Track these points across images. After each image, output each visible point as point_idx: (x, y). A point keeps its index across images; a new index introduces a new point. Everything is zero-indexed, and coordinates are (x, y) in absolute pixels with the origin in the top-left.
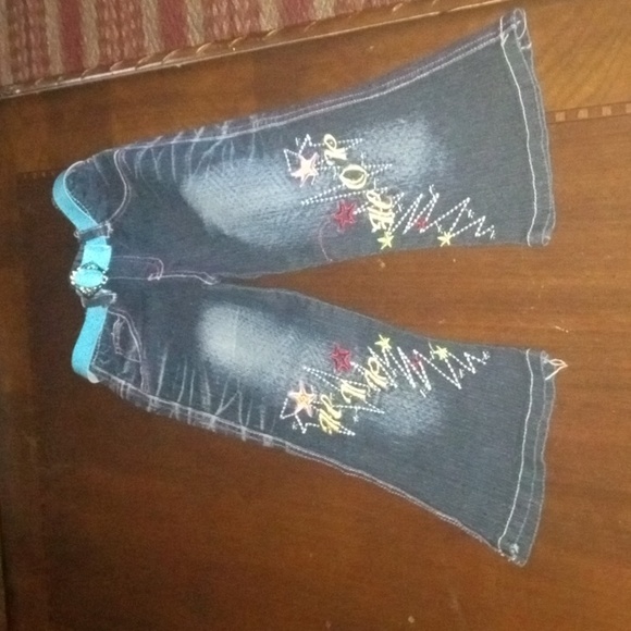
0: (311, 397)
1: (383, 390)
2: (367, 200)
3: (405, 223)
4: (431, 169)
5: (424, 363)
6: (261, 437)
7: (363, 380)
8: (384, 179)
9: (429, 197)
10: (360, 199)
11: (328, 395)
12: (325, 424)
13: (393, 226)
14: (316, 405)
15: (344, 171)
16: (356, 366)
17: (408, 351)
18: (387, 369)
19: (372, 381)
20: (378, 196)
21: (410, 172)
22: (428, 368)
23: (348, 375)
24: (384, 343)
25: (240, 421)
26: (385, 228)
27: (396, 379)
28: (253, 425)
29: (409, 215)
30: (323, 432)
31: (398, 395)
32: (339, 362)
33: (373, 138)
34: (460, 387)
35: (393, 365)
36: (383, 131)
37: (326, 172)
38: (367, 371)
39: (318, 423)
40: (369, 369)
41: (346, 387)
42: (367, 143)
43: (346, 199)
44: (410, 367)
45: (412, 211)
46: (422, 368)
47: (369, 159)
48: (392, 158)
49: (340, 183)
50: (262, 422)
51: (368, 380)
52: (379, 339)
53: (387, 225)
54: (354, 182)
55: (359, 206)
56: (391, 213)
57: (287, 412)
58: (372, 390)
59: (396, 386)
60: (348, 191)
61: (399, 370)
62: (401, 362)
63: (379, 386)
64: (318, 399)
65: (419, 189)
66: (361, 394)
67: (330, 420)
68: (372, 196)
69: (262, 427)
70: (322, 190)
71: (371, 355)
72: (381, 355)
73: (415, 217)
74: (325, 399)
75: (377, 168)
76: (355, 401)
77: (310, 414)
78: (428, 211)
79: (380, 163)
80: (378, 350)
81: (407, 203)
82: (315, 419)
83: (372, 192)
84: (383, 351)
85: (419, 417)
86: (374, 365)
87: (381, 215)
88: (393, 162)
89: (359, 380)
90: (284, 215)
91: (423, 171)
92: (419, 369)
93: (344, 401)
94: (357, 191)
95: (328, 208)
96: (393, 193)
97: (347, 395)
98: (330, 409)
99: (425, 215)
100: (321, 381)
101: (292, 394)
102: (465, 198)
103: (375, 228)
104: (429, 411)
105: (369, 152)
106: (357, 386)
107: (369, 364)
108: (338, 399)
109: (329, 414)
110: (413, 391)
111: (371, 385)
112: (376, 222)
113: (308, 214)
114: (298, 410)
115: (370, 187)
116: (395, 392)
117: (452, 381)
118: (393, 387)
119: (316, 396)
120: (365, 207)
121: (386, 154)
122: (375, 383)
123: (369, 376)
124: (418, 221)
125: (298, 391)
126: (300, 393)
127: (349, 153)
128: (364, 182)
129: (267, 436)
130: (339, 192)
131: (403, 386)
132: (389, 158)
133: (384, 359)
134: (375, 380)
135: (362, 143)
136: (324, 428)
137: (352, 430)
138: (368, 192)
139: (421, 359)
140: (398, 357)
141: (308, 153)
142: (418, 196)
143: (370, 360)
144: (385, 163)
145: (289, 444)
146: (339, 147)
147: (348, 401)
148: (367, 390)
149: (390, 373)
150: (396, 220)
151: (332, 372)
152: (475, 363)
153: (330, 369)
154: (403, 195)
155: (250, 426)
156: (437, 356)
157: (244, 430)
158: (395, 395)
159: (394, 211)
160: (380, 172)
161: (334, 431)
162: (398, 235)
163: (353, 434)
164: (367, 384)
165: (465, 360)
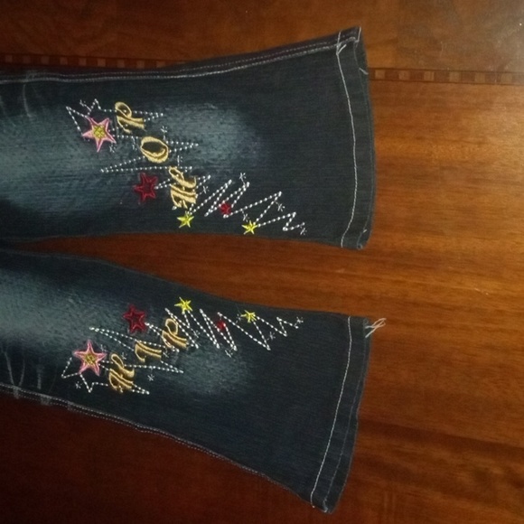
0: (100, 357)
1: (182, 349)
2: (170, 176)
3: (208, 206)
4: (243, 157)
5: (229, 325)
6: (39, 397)
7: (158, 340)
8: (189, 158)
9: (238, 184)
10: (160, 174)
11: (119, 354)
12: (115, 382)
13: (195, 207)
14: (105, 364)
15: (143, 143)
16: (151, 326)
17: (212, 314)
18: (187, 330)
19: (169, 340)
20: (182, 174)
21: (220, 156)
22: (233, 329)
23: (142, 336)
24: (185, 306)
25: (12, 382)
26: (186, 206)
27: (198, 341)
28: (29, 383)
29: (214, 199)
30: (113, 391)
31: (199, 356)
32: (134, 324)
33: (176, 116)
34: (268, 349)
35: (194, 325)
36: (189, 112)
37: (124, 141)
38: (164, 332)
39: (108, 382)
40: (166, 330)
41: (140, 346)
42: (170, 119)
43: (146, 172)
44: (213, 329)
45: (217, 195)
46: (227, 330)
47: (172, 135)
48: (199, 138)
49: (141, 155)
51: (165, 340)
52: (179, 302)
53: (189, 204)
54: (155, 154)
55: (161, 182)
56: (193, 193)
57: (68, 372)
58: (169, 350)
59: (197, 346)
60: (149, 163)
61: (201, 331)
62: (203, 323)
63: (177, 346)
64: (108, 358)
65: (228, 173)
66: (156, 353)
67: (122, 378)
68: (175, 173)
69: (39, 387)
70: (121, 160)
71: (169, 317)
72: (181, 317)
73: (220, 202)
74: (115, 358)
75: (180, 146)
76: (150, 360)
77: (97, 372)
78: (235, 197)
79: (185, 141)
80: (177, 312)
81: (213, 186)
82: (103, 377)
83: (175, 169)
84: (183, 313)
85: (223, 377)
86: (172, 326)
87: (183, 194)
88: (200, 142)
89: (154, 340)
90: (81, 180)
91: (233, 157)
92: (223, 330)
93: (138, 360)
94: (158, 165)
95: (129, 179)
96: (198, 173)
97: (142, 354)
98: (121, 368)
99: (231, 201)
100: (112, 340)
101: (75, 353)
102: (277, 192)
103: (177, 205)
104: (234, 371)
105: (172, 127)
106: (152, 347)
107: (166, 325)
108: (131, 359)
109: (119, 372)
110: (217, 351)
111: (169, 345)
112: (178, 199)
113: (109, 182)
114: (83, 368)
115: (174, 164)
116: (196, 353)
117: (260, 343)
118: (194, 347)
119: (105, 355)
120: (167, 183)
121: (192, 134)
122: (172, 343)
123: (166, 337)
124: (223, 206)
125: (85, 350)
126: (86, 353)
127: (148, 125)
128: (166, 157)
129: (44, 396)
130: (139, 164)
131: (205, 347)
132: (195, 138)
133: (184, 320)
134: (174, 340)
135: (164, 117)
136: (115, 387)
137: (146, 390)
138: (171, 168)
139: (226, 321)
140: (201, 319)
141: (98, 116)
142: (227, 181)
143: (168, 321)
144: (190, 142)
145: (70, 403)
146: (134, 116)
147: (143, 360)
148: (163, 350)
149: (191, 334)
150: (199, 201)
151: (125, 332)
152: (287, 327)
153: (123, 329)
154: (209, 177)
155: (23, 387)
156: (245, 319)
157: (16, 388)
158: (197, 356)
159: (198, 191)
160: (183, 150)
161: (125, 390)
162: (199, 216)
163: (148, 393)
164: (163, 344)
165: (277, 324)
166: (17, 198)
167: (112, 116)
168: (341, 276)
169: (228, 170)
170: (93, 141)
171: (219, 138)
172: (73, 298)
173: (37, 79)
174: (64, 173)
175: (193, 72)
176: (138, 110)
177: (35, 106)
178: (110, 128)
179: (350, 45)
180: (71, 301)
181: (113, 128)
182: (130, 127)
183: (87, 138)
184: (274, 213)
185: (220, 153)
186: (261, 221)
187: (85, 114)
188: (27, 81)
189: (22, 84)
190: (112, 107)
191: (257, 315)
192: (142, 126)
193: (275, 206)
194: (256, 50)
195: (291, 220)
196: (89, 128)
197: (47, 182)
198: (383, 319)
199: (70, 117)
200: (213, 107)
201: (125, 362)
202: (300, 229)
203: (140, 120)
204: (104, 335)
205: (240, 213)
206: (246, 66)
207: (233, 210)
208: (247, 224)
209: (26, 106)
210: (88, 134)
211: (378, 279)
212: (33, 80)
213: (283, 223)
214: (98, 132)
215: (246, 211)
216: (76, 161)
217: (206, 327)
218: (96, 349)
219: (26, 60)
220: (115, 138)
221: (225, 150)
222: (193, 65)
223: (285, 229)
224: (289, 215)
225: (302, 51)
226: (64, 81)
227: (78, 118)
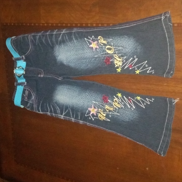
0: (96, 110)
1: (119, 108)
2: (114, 57)
3: (125, 66)
4: (135, 51)
5: (132, 101)
6: (79, 121)
7: (112, 105)
8: (120, 52)
9: (134, 59)
10: (112, 57)
11: (101, 109)
12: (100, 117)
13: (122, 66)
14: (97, 112)
15: (106, 48)
16: (110, 101)
17: (127, 97)
19: (115, 105)
20: (118, 56)
21: (129, 51)
22: (134, 102)
23: (107, 104)
24: (119, 95)
25: (72, 117)
27: (123, 105)
28: (76, 117)
29: (127, 63)
31: (124, 110)
32: (105, 100)
33: (116, 40)
34: (144, 108)
35: (122, 101)
36: (119, 38)
37: (101, 47)
39: (98, 118)
41: (107, 107)
42: (114, 40)
43: (108, 56)
44: (128, 102)
45: (128, 62)
46: (132, 102)
47: (115, 45)
48: (123, 46)
49: (106, 51)
50: (79, 117)
51: (114, 105)
52: (118, 94)
53: (120, 65)
54: (110, 51)
55: (112, 59)
56: (121, 62)
57: (87, 114)
58: (115, 108)
59: (123, 107)
60: (108, 54)
61: (124, 102)
62: (125, 100)
63: (117, 107)
64: (98, 110)
65: (131, 56)
66: (112, 109)
67: (102, 116)
69: (79, 119)
70: (100, 53)
72: (118, 98)
73: (129, 64)
74: (100, 110)
75: (117, 48)
76: (110, 111)
77: (95, 115)
78: (133, 63)
79: (118, 47)
80: (117, 97)
81: (127, 60)
82: (97, 116)
83: (116, 55)
84: (119, 97)
85: (131, 116)
86: (116, 101)
87: (118, 62)
88: (123, 47)
89: (111, 105)
90: (89, 59)
91: (132, 51)
92: (131, 102)
93: (106, 111)
94: (111, 54)
95: (103, 58)
96: (122, 56)
97: (108, 109)
99: (132, 64)
100: (99, 105)
101: (89, 109)
102: (146, 61)
103: (116, 66)
104: (134, 114)
105: (114, 43)
106: (110, 107)
107: (114, 101)
109: (101, 114)
110: (129, 108)
111: (115, 107)
112: (117, 64)
113: (97, 59)
114: (91, 113)
115: (115, 54)
116: (123, 109)
117: (142, 106)
118: (122, 107)
119: (97, 110)
120: (114, 59)
121: (121, 45)
122: (116, 106)
123: (114, 104)
124: (130, 66)
125: (92, 108)
127: (108, 42)
128: (113, 52)
129: (81, 121)
130: (106, 54)
131: (125, 107)
132: (121, 46)
133: (119, 99)
134: (116, 105)
135: (112, 40)
136: (100, 119)
138: (114, 55)
139: (132, 100)
140: (124, 99)
141: (93, 41)
142: (131, 58)
143: (115, 99)
144: (120, 47)
145: (88, 123)
146: (104, 40)
147: (108, 111)
148: (114, 108)
149: (121, 103)
150: (123, 64)
151: (103, 103)
152: (149, 101)
153: (102, 102)
154: (126, 57)
155: (75, 118)
156: (137, 99)
157: (73, 119)
158: (123, 110)
159: (122, 61)
160: (118, 50)
161: (103, 120)
162: (123, 68)
163: (110, 120)
164: (113, 106)
165: (146, 100)
166: (72, 65)
167: (98, 40)
168: (165, 86)
169: (131, 55)
170: (92, 48)
171: (128, 45)
172: (88, 93)
173: (77, 31)
174: (84, 57)
175: (121, 27)
176: (105, 38)
177: (76, 39)
178: (97, 44)
179: (166, 17)
180: (87, 94)
181: (98, 44)
182: (103, 43)
183: (91, 47)
184: (145, 67)
185: (128, 50)
186: (141, 70)
187: (90, 40)
188: (74, 31)
190: (98, 38)
191: (141, 97)
192: (106, 43)
193: (145, 65)
195: (150, 69)
196: (91, 44)
197: (80, 60)
198: (178, 99)
199: (86, 41)
200: (126, 37)
201: (103, 111)
202: (152, 72)
203: (106, 41)
204: (97, 104)
205: (135, 68)
206: (136, 24)
207: (132, 67)
208: (137, 71)
209: (74, 38)
210: (91, 46)
211: (177, 86)
212: (76, 31)
213: (147, 70)
214: (94, 45)
215: (136, 67)
216: (88, 54)
217: (126, 101)
218: (95, 108)
219: (74, 25)
220: (99, 47)
221: (130, 49)
222: (120, 24)
223: (148, 72)
224: (149, 68)
225: (152, 19)
226: (84, 31)
227: (88, 41)
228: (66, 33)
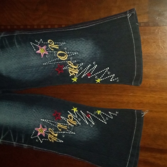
1: (74, 125)
2: (68, 65)
3: (82, 74)
4: (94, 56)
5: (91, 116)
6: (23, 146)
7: (66, 123)
8: (75, 58)
9: (93, 66)
10: (65, 64)
11: (52, 128)
12: (51, 139)
13: (78, 75)
14: (47, 132)
15: (58, 54)
16: (63, 118)
17: (85, 112)
18: (76, 118)
19: (70, 122)
20: (72, 63)
21: (86, 56)
22: (93, 117)
23: (60, 121)
24: (75, 110)
25: (13, 140)
26: (74, 75)
27: (80, 122)
28: (19, 140)
29: (84, 71)
31: (81, 127)
32: (57, 117)
33: (70, 43)
34: (106, 123)
35: (78, 116)
36: (75, 42)
37: (51, 53)
38: (68, 120)
39: (48, 139)
40: (69, 119)
41: (59, 125)
42: (68, 44)
43: (60, 63)
44: (86, 117)
45: (86, 70)
46: (91, 117)
47: (68, 50)
48: (78, 50)
49: (58, 58)
50: (23, 140)
51: (68, 122)
52: (73, 108)
53: (75, 74)
54: (62, 57)
55: (65, 67)
56: (77, 70)
57: (33, 136)
58: (70, 126)
59: (80, 124)
60: (60, 60)
61: (81, 118)
62: (82, 116)
63: (73, 124)
64: (48, 130)
66: (65, 127)
67: (53, 137)
69: (23, 142)
70: (51, 60)
71: (69, 114)
72: (74, 114)
73: (87, 72)
74: (50, 130)
75: (71, 54)
76: (63, 130)
77: (44, 135)
78: (92, 70)
79: (73, 52)
81: (84, 67)
82: (46, 137)
83: (70, 62)
84: (75, 112)
85: (90, 134)
86: (71, 117)
87: (73, 70)
88: (79, 52)
89: (64, 122)
90: (36, 68)
91: (91, 57)
92: (89, 117)
93: (59, 130)
94: (64, 61)
95: (53, 66)
96: (78, 63)
97: (60, 128)
98: (53, 133)
99: (91, 72)
100: (49, 123)
101: (36, 129)
102: (107, 68)
103: (71, 75)
104: (94, 132)
105: (68, 47)
106: (64, 125)
107: (68, 117)
108: (56, 130)
109: (52, 135)
110: (87, 125)
111: (70, 124)
112: (71, 72)
114: (39, 134)
115: (69, 60)
116: (80, 126)
117: (103, 121)
118: (79, 124)
119: (46, 129)
120: (67, 67)
121: (76, 49)
122: (71, 123)
123: (69, 121)
124: (88, 74)
125: (39, 128)
126: (40, 129)
127: (60, 47)
128: (66, 58)
129: (25, 145)
130: (57, 61)
131: (83, 124)
132: (77, 50)
133: (75, 115)
134: (71, 122)
135: (65, 44)
136: (50, 140)
137: (62, 141)
138: (68, 62)
139: (90, 114)
140: (81, 114)
141: (42, 45)
142: (89, 65)
143: (69, 116)
144: (75, 52)
145: (34, 147)
146: (55, 44)
147: (61, 130)
148: (68, 126)
149: (78, 120)
150: (79, 72)
151: (54, 121)
152: (112, 115)
153: (53, 119)
154: (82, 64)
155: (17, 142)
156: (97, 113)
157: (14, 143)
158: (80, 127)
159: (78, 69)
160: (73, 55)
161: (54, 141)
162: (79, 78)
163: (63, 142)
164: (67, 124)
165: (109, 114)
166: (13, 76)
167: (47, 45)
168: (131, 96)
169: (89, 61)
170: (40, 54)
171: (85, 50)
172: (35, 109)
173: (20, 34)
174: (30, 66)
175: (76, 28)
176: (56, 42)
177: (19, 43)
178: (46, 49)
179: (133, 14)
180: (34, 110)
181: (47, 49)
182: (53, 48)
183: (38, 53)
184: (107, 75)
185: (86, 55)
186: (102, 78)
187: (37, 44)
188: (16, 34)
189: (14, 35)
190: (47, 42)
191: (101, 111)
192: (58, 48)
193: (107, 73)
194: (98, 19)
195: (113, 77)
196: (39, 49)
197: (24, 69)
198: (148, 110)
199: (32, 46)
200: (83, 39)
201: (54, 131)
202: (117, 80)
203: (57, 45)
204: (46, 122)
205: (94, 76)
206: (95, 24)
207: (92, 75)
208: (97, 79)
209: (16, 43)
211: (145, 96)
212: (18, 34)
213: (110, 78)
214: (42, 51)
215: (96, 75)
216: (34, 61)
217: (83, 117)
218: (43, 127)
219: (15, 27)
220: (48, 53)
221: (88, 54)
222: (75, 25)
223: (111, 80)
224: (112, 75)
225: (115, 18)
226: (29, 33)
227: (35, 46)
228: (6, 37)
